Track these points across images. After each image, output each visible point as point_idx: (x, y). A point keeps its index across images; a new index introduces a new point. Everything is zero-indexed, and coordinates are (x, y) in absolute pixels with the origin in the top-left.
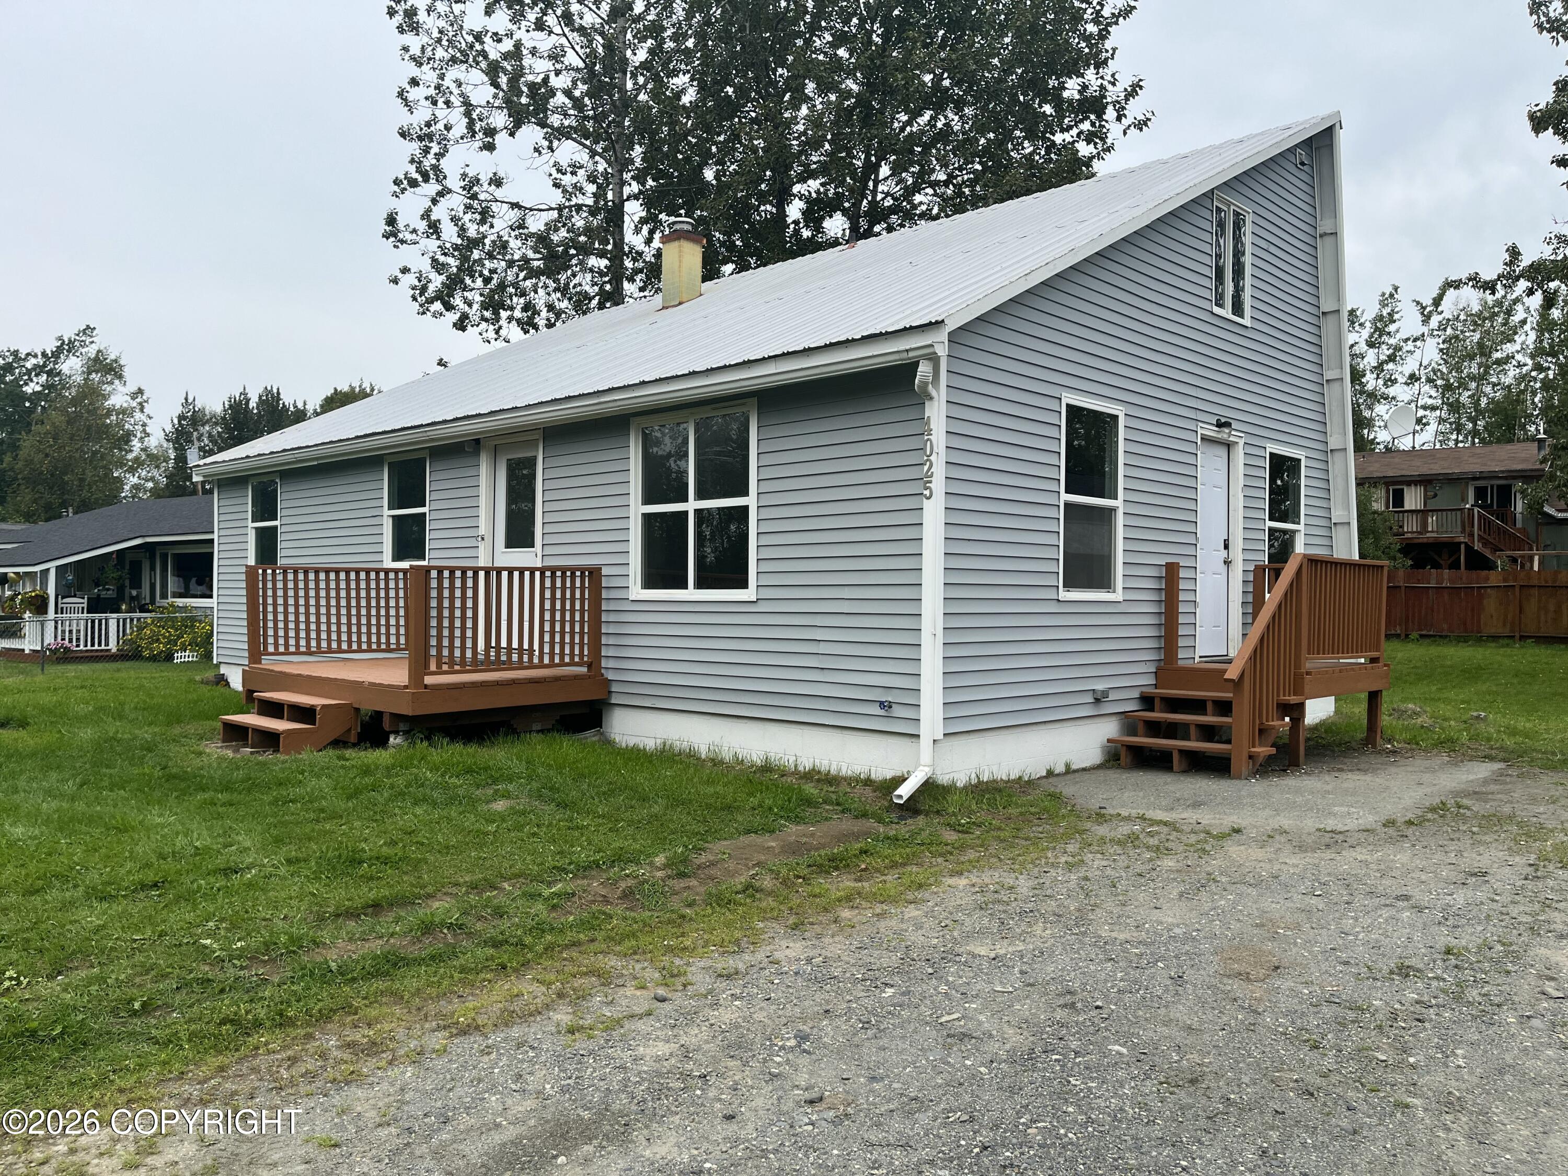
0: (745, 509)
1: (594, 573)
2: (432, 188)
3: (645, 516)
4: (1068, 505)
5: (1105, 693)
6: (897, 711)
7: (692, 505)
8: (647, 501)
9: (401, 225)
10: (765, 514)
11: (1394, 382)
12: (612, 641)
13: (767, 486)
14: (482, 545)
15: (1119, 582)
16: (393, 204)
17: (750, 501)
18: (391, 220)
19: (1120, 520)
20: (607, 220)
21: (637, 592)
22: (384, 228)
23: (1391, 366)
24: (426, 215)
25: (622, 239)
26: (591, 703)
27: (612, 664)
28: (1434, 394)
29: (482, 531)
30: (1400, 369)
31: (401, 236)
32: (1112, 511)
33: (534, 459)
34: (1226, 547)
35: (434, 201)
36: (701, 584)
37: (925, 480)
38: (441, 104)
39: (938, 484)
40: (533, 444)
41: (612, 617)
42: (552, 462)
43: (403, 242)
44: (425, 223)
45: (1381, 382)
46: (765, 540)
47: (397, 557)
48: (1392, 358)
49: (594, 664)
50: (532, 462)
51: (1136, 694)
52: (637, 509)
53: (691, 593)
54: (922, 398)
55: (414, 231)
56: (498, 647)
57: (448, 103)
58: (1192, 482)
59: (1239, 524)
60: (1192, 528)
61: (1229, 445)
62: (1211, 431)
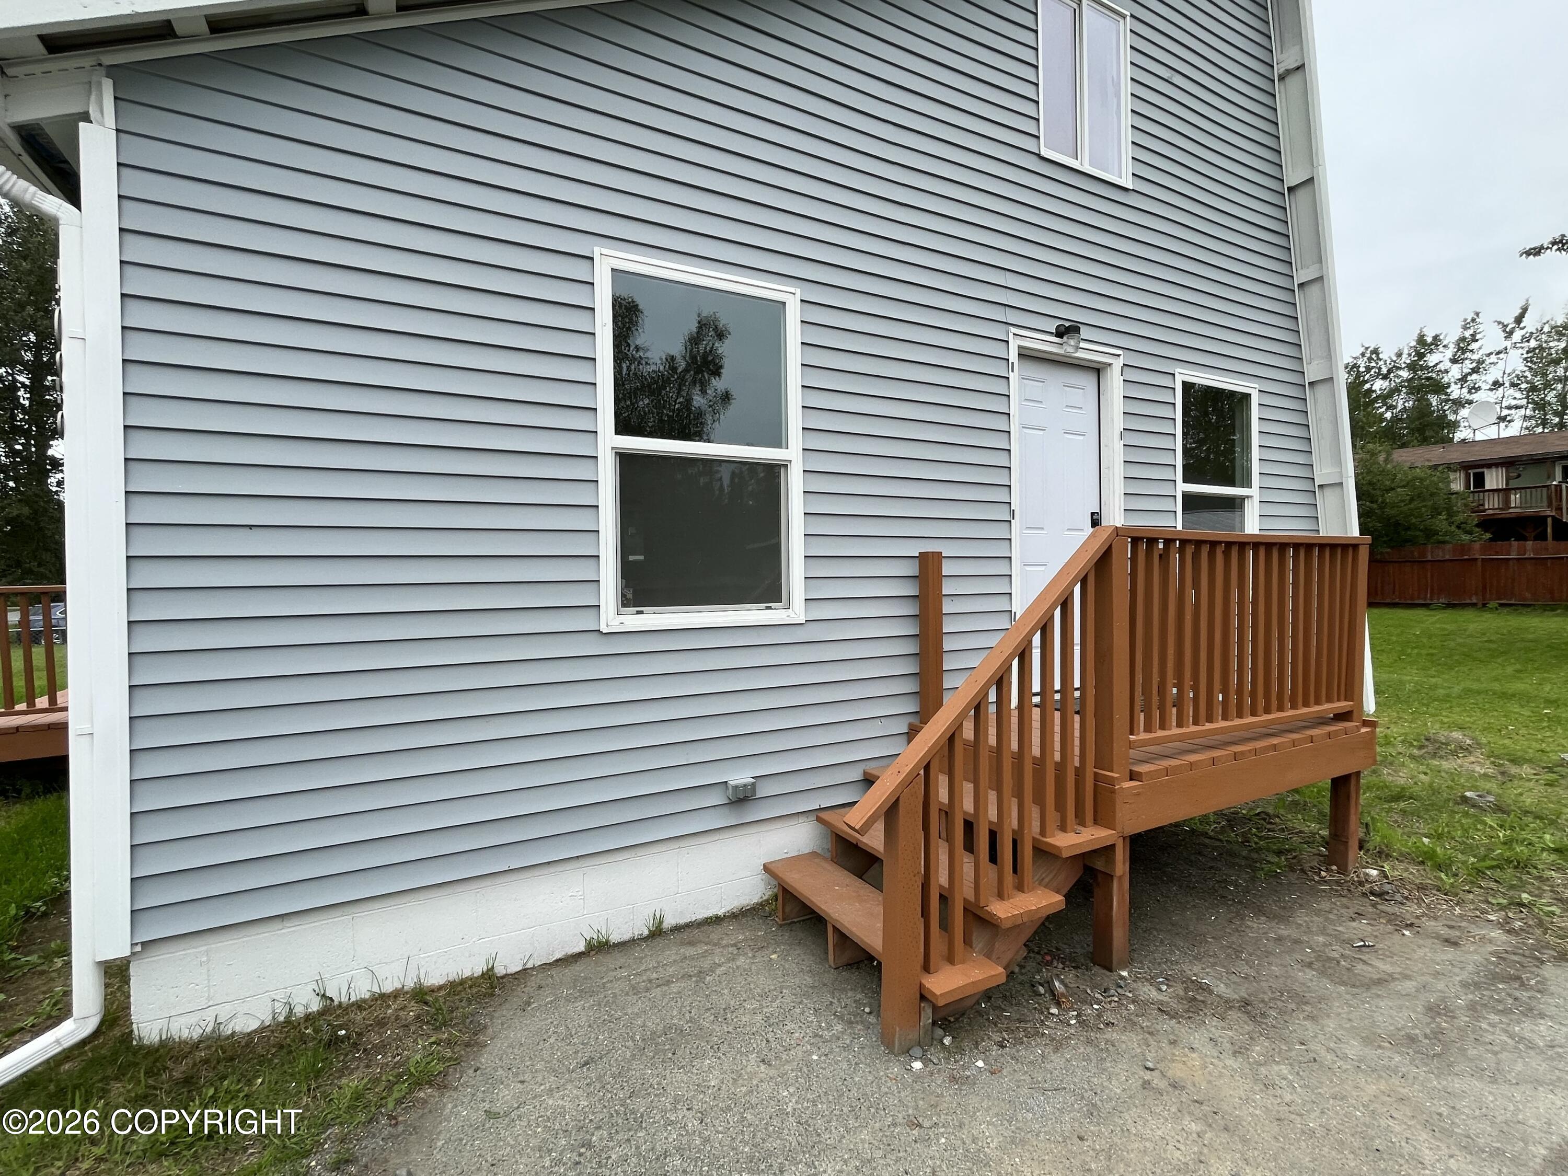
4: (623, 455)
11: (1478, 389)
19: (796, 483)
23: (1474, 377)
28: (1518, 396)
30: (1483, 378)
32: (776, 467)
34: (1096, 524)
48: (1475, 371)
51: (851, 776)
58: (998, 423)
59: (1116, 488)
60: (1000, 495)
61: (1098, 370)
62: (1046, 344)
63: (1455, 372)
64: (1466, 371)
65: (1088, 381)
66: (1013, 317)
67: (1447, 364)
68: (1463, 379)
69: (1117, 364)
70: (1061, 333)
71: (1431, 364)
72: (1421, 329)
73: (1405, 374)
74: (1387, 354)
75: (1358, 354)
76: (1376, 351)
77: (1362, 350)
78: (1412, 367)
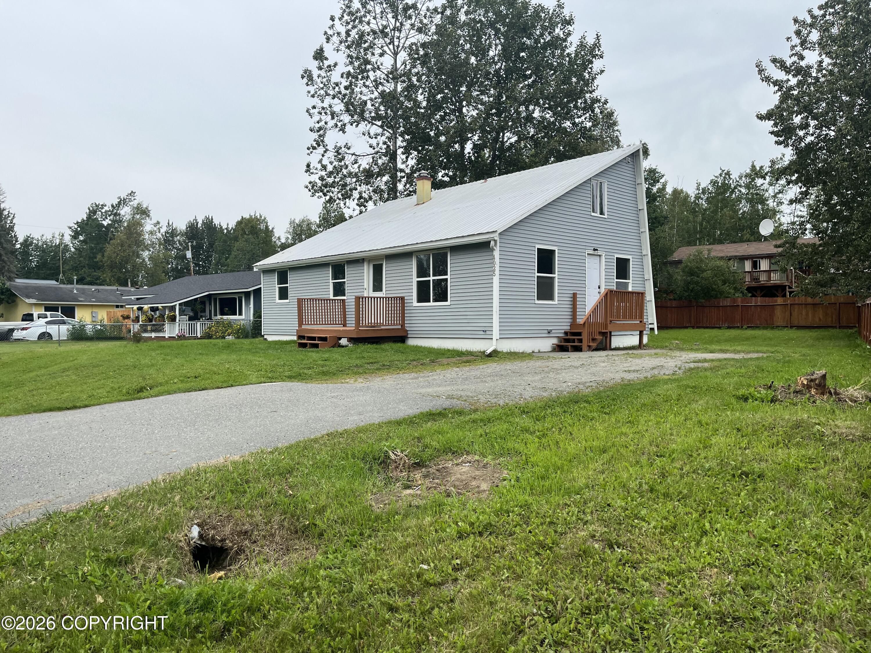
0: (447, 279)
1: (402, 299)
2: (321, 150)
3: (418, 281)
4: (538, 277)
5: (551, 330)
6: (488, 333)
7: (431, 278)
8: (418, 277)
9: (311, 167)
10: (453, 280)
11: (782, 203)
12: (408, 318)
13: (453, 273)
14: (365, 291)
15: (556, 298)
16: (308, 159)
17: (448, 277)
18: (308, 166)
19: (556, 280)
20: (391, 159)
21: (415, 304)
22: (305, 168)
23: (780, 195)
24: (320, 161)
25: (396, 166)
26: (402, 337)
27: (408, 325)
28: (802, 209)
29: (365, 287)
30: (785, 197)
31: (311, 171)
32: (554, 277)
33: (382, 265)
34: (599, 288)
35: (323, 156)
36: (435, 300)
37: (494, 271)
38: (323, 114)
39: (497, 272)
40: (382, 259)
41: (408, 312)
42: (388, 265)
43: (312, 173)
44: (320, 165)
45: (775, 203)
46: (452, 288)
47: (335, 295)
48: (780, 192)
49: (403, 325)
50: (381, 265)
51: (563, 331)
52: (415, 279)
53: (432, 303)
54: (493, 250)
55: (316, 169)
56: (371, 323)
57: (326, 113)
58: (584, 268)
59: (603, 281)
60: (584, 282)
61: (600, 256)
62: (591, 252)
63: (771, 191)
64: (776, 191)
65: (598, 258)
66: (587, 248)
67: (766, 186)
68: (775, 196)
69: (604, 255)
70: (595, 250)
71: (758, 185)
72: (753, 162)
73: (743, 190)
74: (735, 176)
75: (717, 174)
76: (728, 174)
77: (720, 171)
78: (747, 186)
